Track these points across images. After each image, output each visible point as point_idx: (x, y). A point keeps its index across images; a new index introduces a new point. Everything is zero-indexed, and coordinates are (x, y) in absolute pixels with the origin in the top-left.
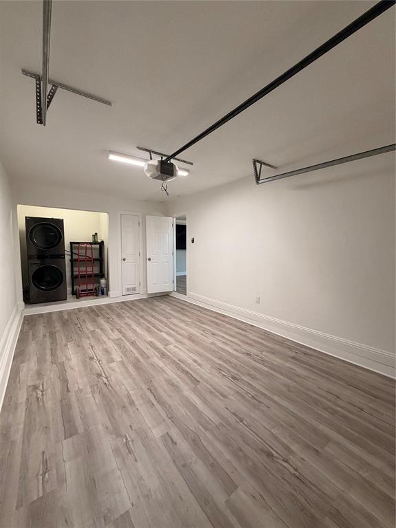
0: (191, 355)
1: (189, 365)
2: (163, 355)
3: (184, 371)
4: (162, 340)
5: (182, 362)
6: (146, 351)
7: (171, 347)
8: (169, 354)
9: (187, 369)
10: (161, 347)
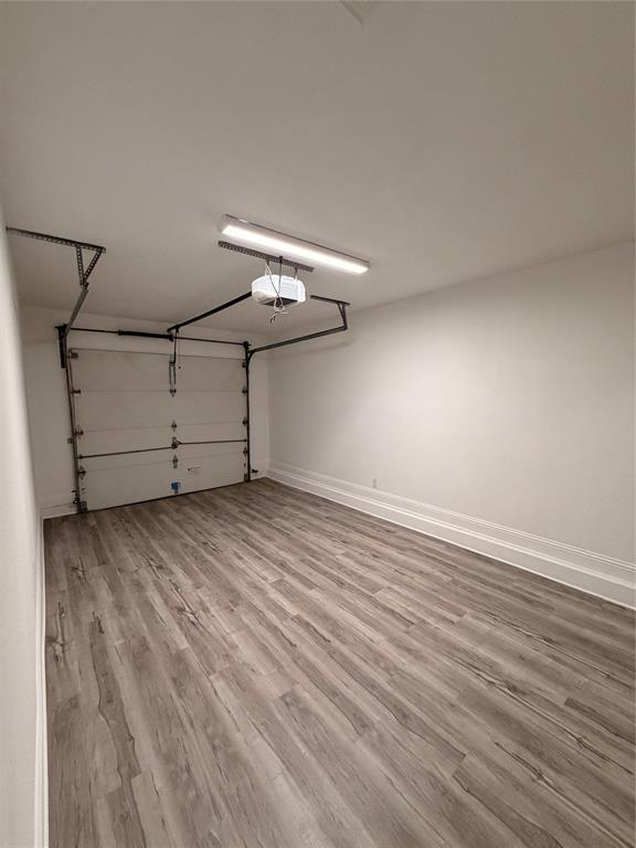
0: (243, 566)
1: (250, 553)
2: (282, 565)
3: (257, 548)
4: (290, 594)
5: (256, 556)
6: (311, 570)
7: (272, 579)
8: (275, 567)
9: (252, 549)
10: (288, 578)
